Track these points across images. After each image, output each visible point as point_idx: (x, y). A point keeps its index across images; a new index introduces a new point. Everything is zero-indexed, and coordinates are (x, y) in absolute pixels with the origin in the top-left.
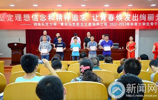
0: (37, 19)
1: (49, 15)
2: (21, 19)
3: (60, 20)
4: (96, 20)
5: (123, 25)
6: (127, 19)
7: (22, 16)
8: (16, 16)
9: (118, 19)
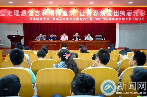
0: (33, 14)
1: (42, 11)
2: (19, 14)
3: (52, 15)
4: (83, 16)
5: (106, 20)
6: (109, 15)
7: (20, 12)
8: (15, 12)
9: (102, 15)
